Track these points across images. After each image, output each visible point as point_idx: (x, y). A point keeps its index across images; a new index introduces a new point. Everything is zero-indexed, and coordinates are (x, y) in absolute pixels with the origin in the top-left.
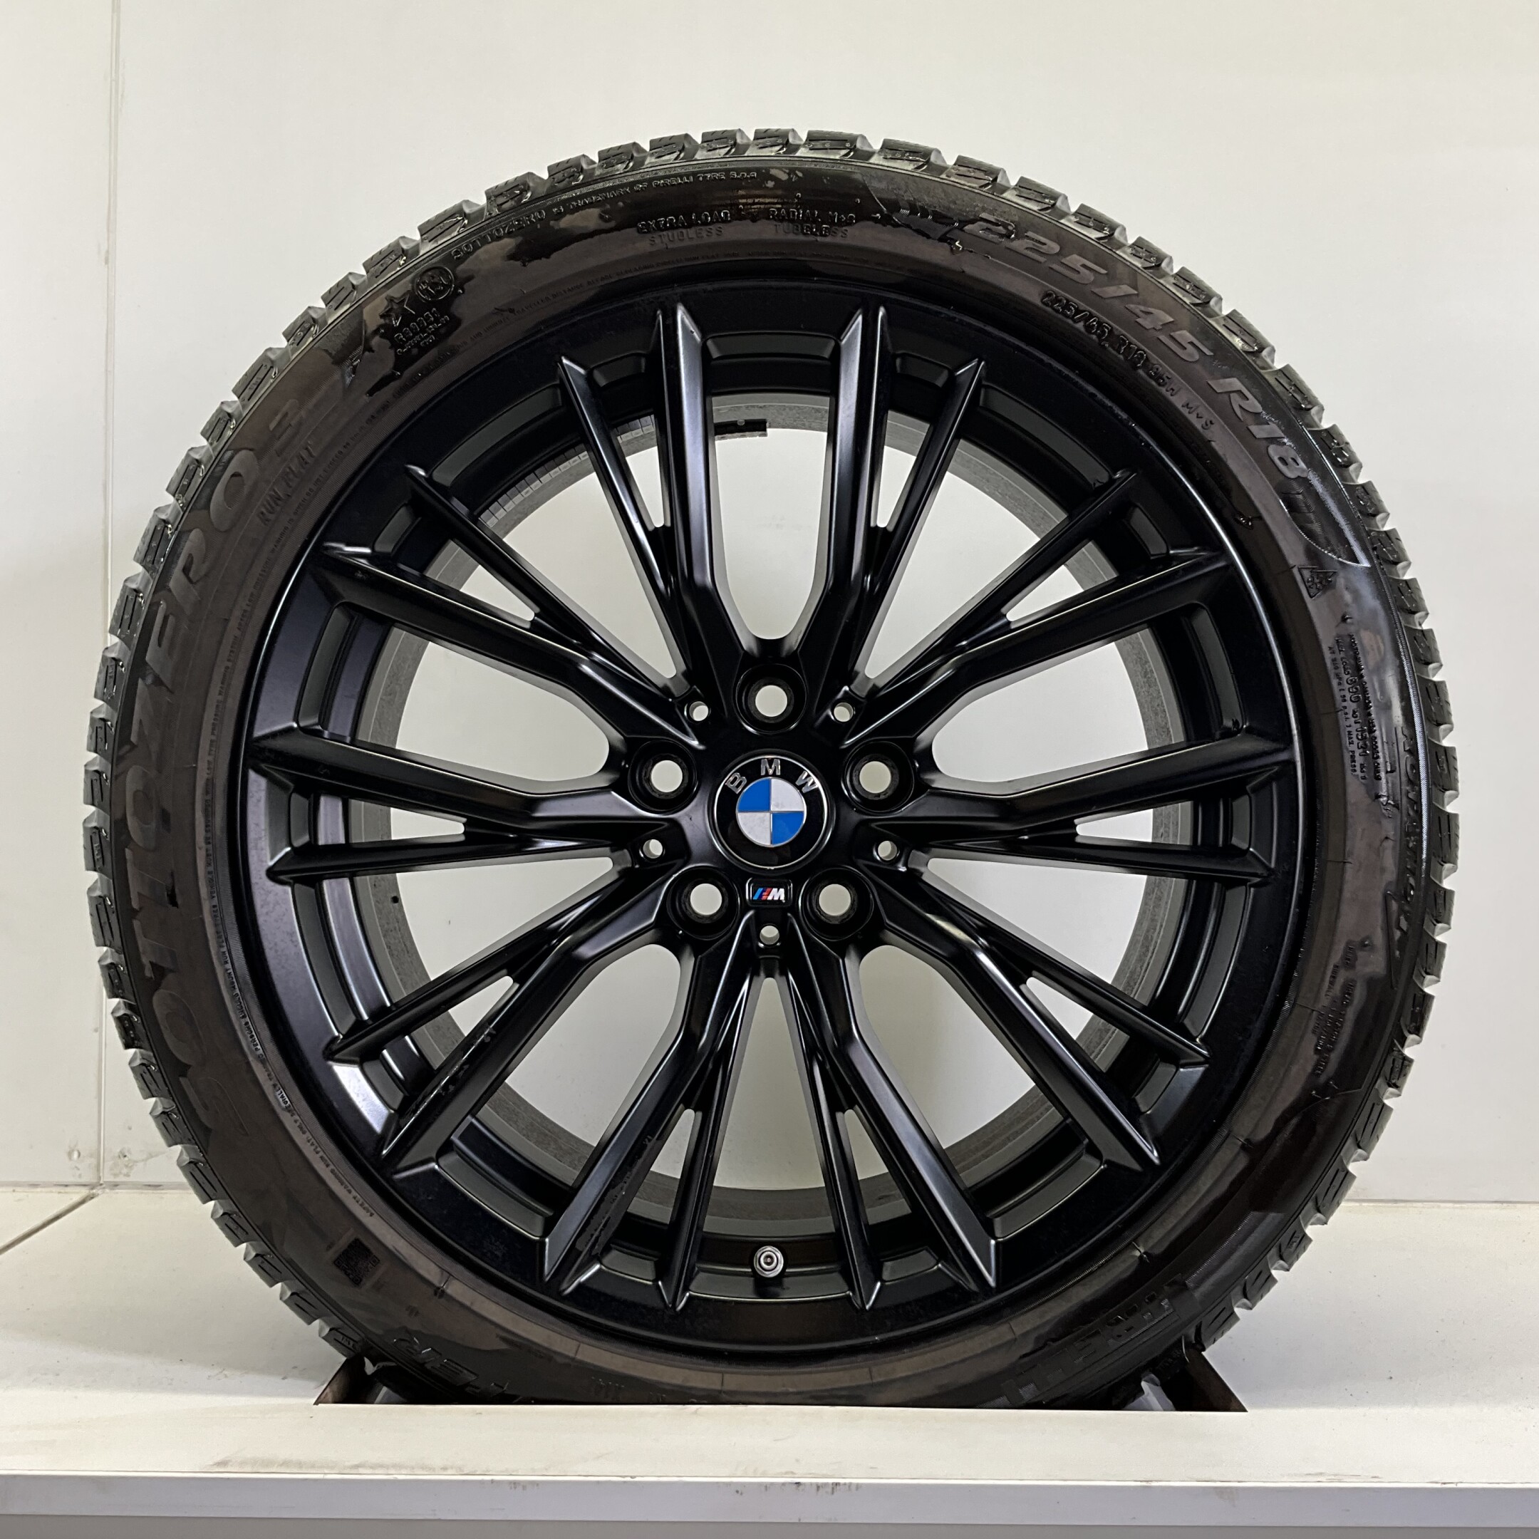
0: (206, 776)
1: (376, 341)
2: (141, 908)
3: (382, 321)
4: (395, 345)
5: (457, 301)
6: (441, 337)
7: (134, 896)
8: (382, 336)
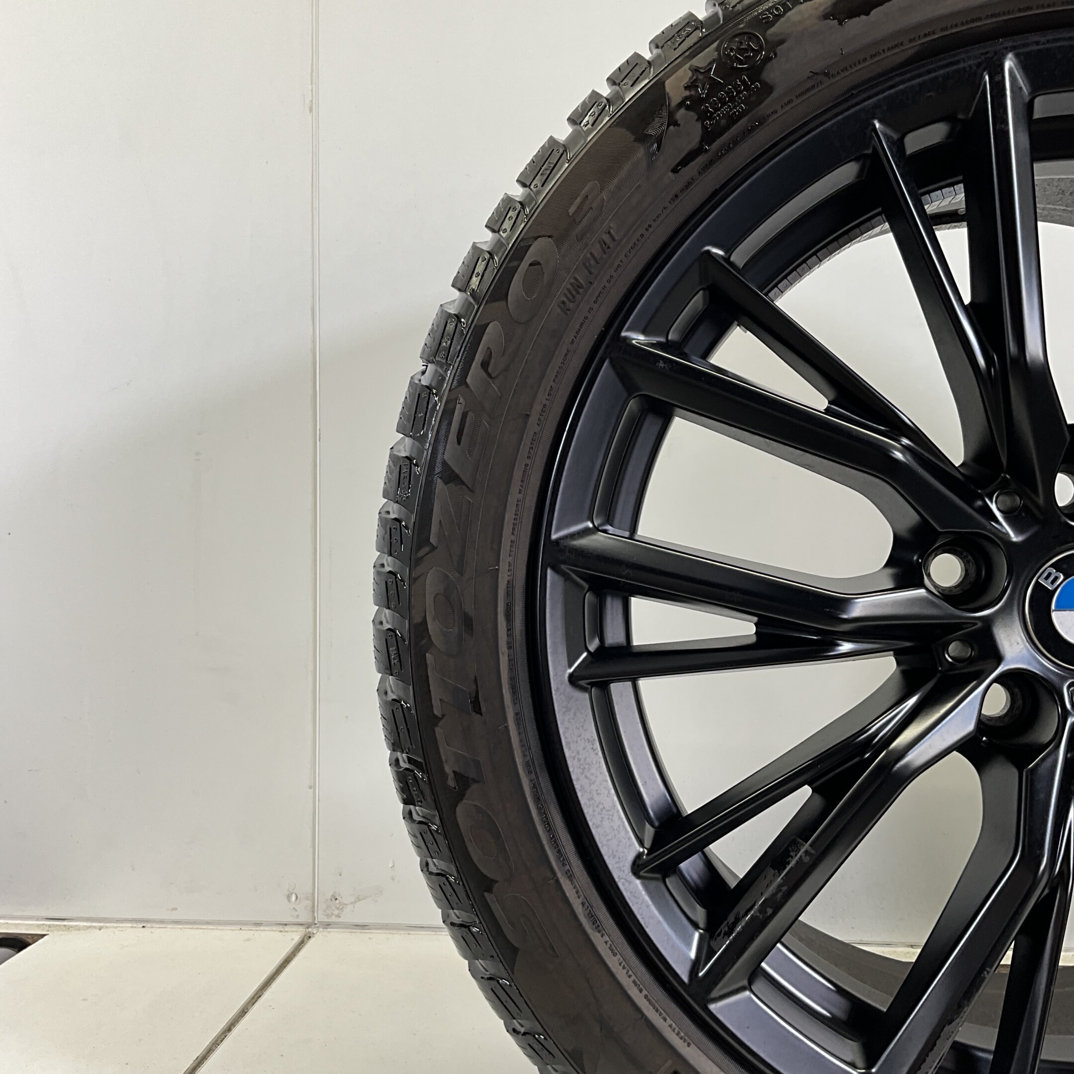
0: (507, 578)
1: (681, 113)
2: (443, 716)
3: (687, 93)
4: (703, 116)
5: (769, 66)
6: (752, 105)
7: (436, 702)
8: (688, 108)
